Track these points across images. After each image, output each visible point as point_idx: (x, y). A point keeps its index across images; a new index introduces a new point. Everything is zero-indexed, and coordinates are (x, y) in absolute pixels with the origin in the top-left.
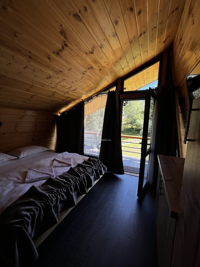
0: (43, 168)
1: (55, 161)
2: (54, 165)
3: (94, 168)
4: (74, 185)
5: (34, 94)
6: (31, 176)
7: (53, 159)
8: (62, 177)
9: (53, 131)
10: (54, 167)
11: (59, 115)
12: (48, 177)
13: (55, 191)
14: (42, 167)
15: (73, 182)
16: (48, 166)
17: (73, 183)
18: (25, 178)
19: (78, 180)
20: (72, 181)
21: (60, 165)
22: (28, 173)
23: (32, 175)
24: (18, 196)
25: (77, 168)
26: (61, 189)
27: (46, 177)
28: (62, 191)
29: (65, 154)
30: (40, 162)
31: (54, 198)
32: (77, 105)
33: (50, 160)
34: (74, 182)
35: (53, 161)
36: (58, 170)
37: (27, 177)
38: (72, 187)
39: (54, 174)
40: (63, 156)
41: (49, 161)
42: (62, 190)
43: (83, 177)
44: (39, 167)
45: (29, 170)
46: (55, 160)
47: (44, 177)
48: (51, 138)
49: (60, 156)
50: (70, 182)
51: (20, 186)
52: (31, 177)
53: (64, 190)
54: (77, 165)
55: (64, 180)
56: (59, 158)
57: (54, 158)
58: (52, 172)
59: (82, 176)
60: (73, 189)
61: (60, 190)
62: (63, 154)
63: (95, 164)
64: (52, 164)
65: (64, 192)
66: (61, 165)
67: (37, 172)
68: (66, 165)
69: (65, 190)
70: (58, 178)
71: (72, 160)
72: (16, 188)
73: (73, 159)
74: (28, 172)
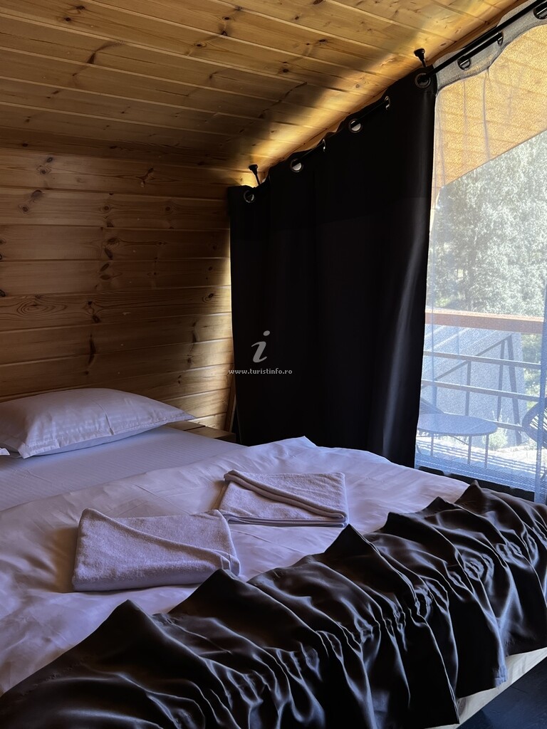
0: (165, 518)
1: (232, 486)
2: (235, 510)
3: (509, 555)
4: (373, 648)
5: (106, 38)
6: (105, 555)
7: (221, 476)
8: (289, 582)
9: (212, 295)
10: (230, 522)
11: (249, 180)
12: (206, 569)
13: (255, 657)
14: (160, 513)
15: (364, 622)
16: (195, 513)
17: (368, 632)
18: (73, 564)
19: (401, 620)
20: (357, 616)
21: (269, 510)
22: (83, 535)
23: (106, 549)
24: (50, 648)
25: (388, 542)
26: (291, 654)
27: (193, 571)
28: (299, 669)
29: (297, 451)
30: (146, 486)
31: (251, 696)
32: (381, 102)
33: (201, 478)
34: (371, 628)
35: (223, 485)
36: (260, 542)
37: (81, 558)
38: (360, 655)
39: (236, 558)
40: (283, 462)
41: (198, 481)
42: (295, 660)
43: (433, 604)
44: (139, 508)
45: (86, 523)
46: (232, 478)
47: (182, 570)
48: (193, 347)
49: (262, 458)
50: (346, 617)
51: (52, 601)
52: (103, 560)
53: (309, 665)
54: (383, 521)
55: (306, 601)
56: (256, 471)
57: (229, 470)
58: (226, 547)
59: (428, 600)
60: (365, 667)
61: (286, 658)
62: (281, 451)
63: (519, 529)
64: (218, 503)
65: (308, 674)
66: (276, 510)
67: (135, 535)
68: (306, 516)
69: (314, 664)
70: (270, 584)
71: (346, 489)
72: (32, 610)
73: (350, 482)
74: (84, 531)
